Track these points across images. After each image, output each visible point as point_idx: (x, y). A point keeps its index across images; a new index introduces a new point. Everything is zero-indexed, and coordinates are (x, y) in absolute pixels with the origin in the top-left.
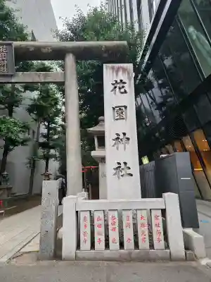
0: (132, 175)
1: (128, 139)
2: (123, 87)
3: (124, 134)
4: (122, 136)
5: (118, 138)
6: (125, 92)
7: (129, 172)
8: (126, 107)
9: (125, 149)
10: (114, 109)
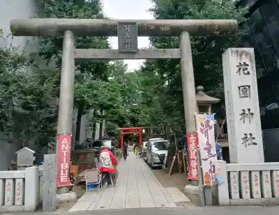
0: (256, 144)
1: (252, 114)
2: (246, 69)
3: (249, 110)
4: (247, 112)
5: (244, 114)
6: (248, 73)
7: (254, 141)
8: (249, 87)
9: (250, 122)
10: (239, 88)
